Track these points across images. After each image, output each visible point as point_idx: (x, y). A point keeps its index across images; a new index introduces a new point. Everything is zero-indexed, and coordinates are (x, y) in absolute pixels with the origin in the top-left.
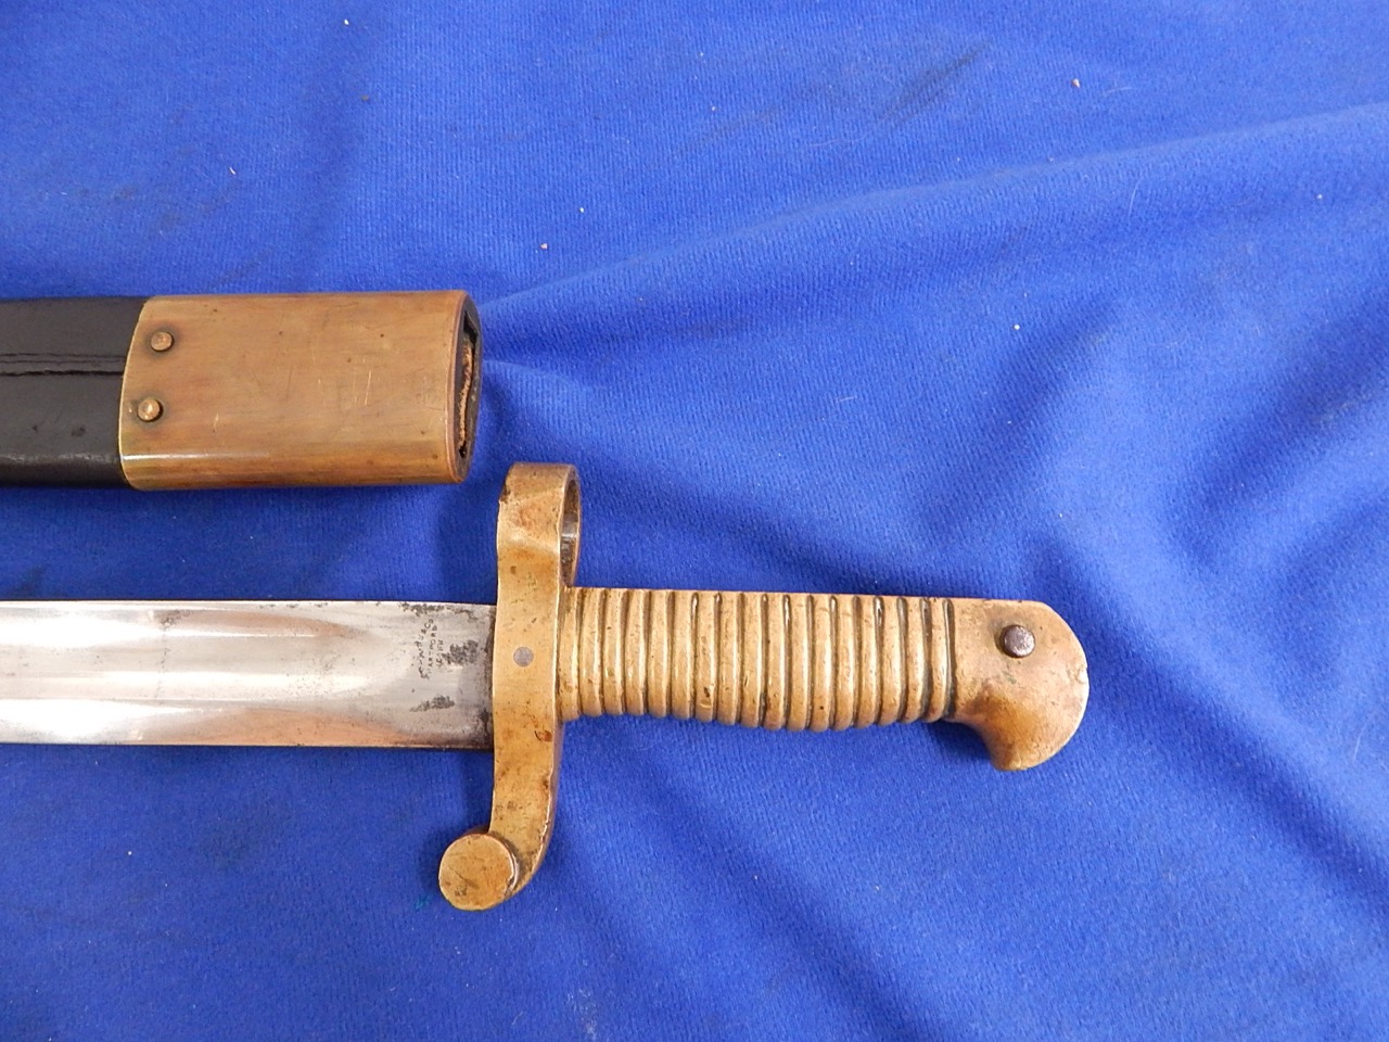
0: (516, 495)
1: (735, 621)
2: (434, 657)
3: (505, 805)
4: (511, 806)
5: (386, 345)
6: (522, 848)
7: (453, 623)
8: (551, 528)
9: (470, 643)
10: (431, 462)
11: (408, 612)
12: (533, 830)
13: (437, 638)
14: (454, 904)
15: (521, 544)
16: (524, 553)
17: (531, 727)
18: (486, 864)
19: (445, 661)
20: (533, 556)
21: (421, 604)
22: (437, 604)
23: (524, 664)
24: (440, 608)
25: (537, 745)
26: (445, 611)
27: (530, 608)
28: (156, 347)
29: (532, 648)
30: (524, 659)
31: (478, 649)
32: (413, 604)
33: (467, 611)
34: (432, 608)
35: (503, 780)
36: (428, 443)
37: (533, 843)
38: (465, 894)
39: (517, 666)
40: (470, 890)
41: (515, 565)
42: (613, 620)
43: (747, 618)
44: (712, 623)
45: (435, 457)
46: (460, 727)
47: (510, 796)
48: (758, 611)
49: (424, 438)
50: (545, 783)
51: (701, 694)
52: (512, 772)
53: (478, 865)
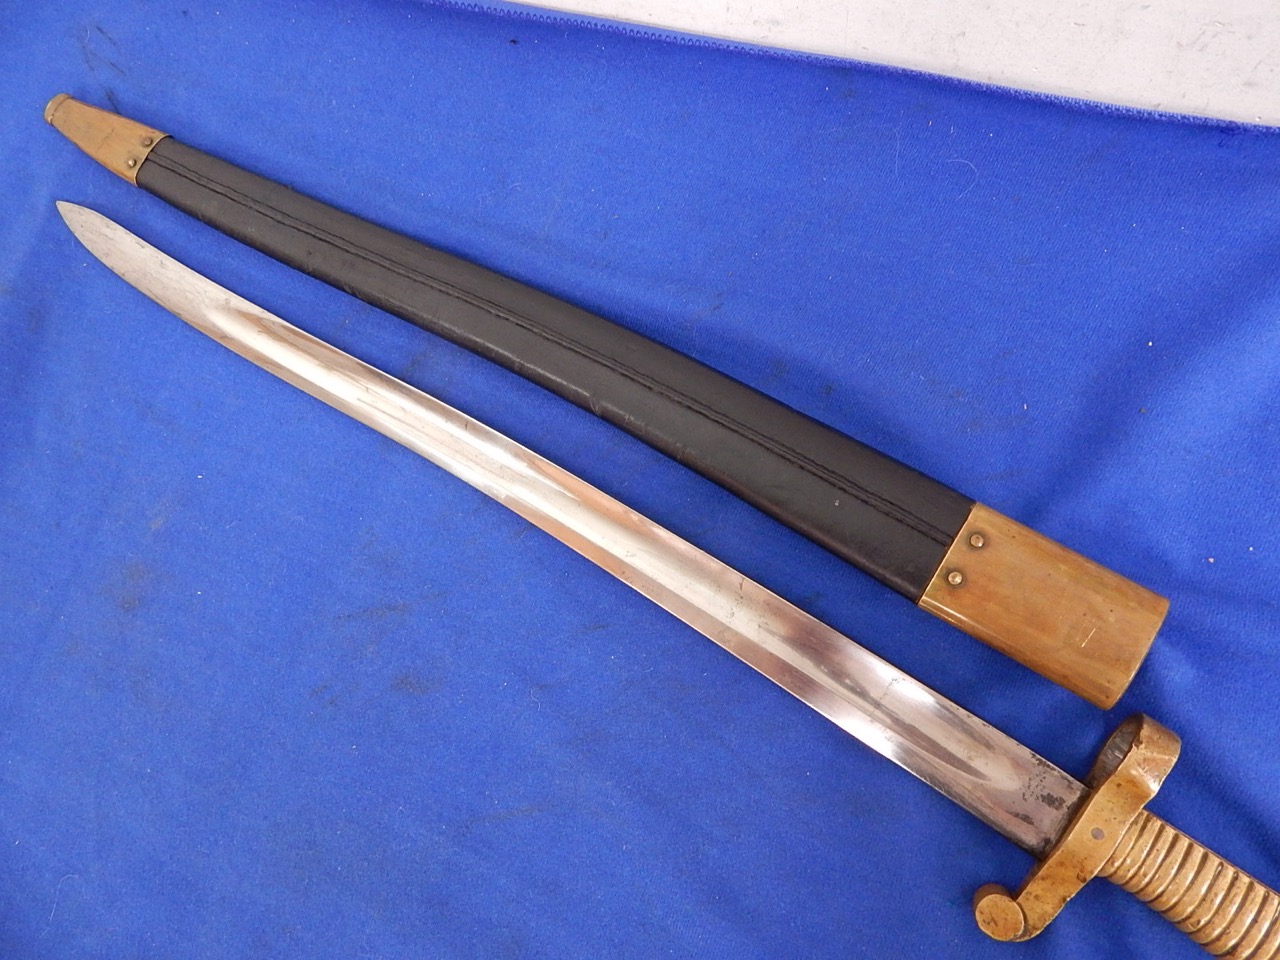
0: (1146, 747)
1: (1241, 897)
2: (1036, 792)
3: (1034, 894)
4: (1036, 897)
5: (1112, 619)
6: (1031, 922)
7: (1057, 781)
8: (1158, 780)
9: (1061, 799)
10: (1103, 698)
11: (1034, 760)
12: (1042, 917)
13: (1043, 784)
14: (980, 925)
15: (1135, 777)
16: (1133, 782)
17: (1078, 870)
18: (1009, 918)
19: (1040, 799)
20: (1136, 787)
21: (1044, 760)
22: (1051, 765)
23: (1095, 837)
24: (1053, 769)
25: (1075, 880)
26: (1056, 773)
27: (1115, 810)
28: (973, 543)
29: (1106, 833)
30: (1097, 834)
31: (1064, 805)
32: (1039, 757)
33: (1068, 781)
34: (1049, 766)
35: (1040, 882)
36: (1108, 688)
37: (1039, 925)
38: (988, 923)
39: (1091, 837)
40: (992, 924)
41: (1123, 784)
42: (1162, 848)
43: (1250, 898)
44: (1226, 888)
45: (1107, 697)
46: (1029, 838)
47: (1039, 892)
48: (1259, 900)
49: (1107, 685)
50: (1064, 899)
51: (1192, 920)
52: (1049, 881)
53: (1003, 915)
